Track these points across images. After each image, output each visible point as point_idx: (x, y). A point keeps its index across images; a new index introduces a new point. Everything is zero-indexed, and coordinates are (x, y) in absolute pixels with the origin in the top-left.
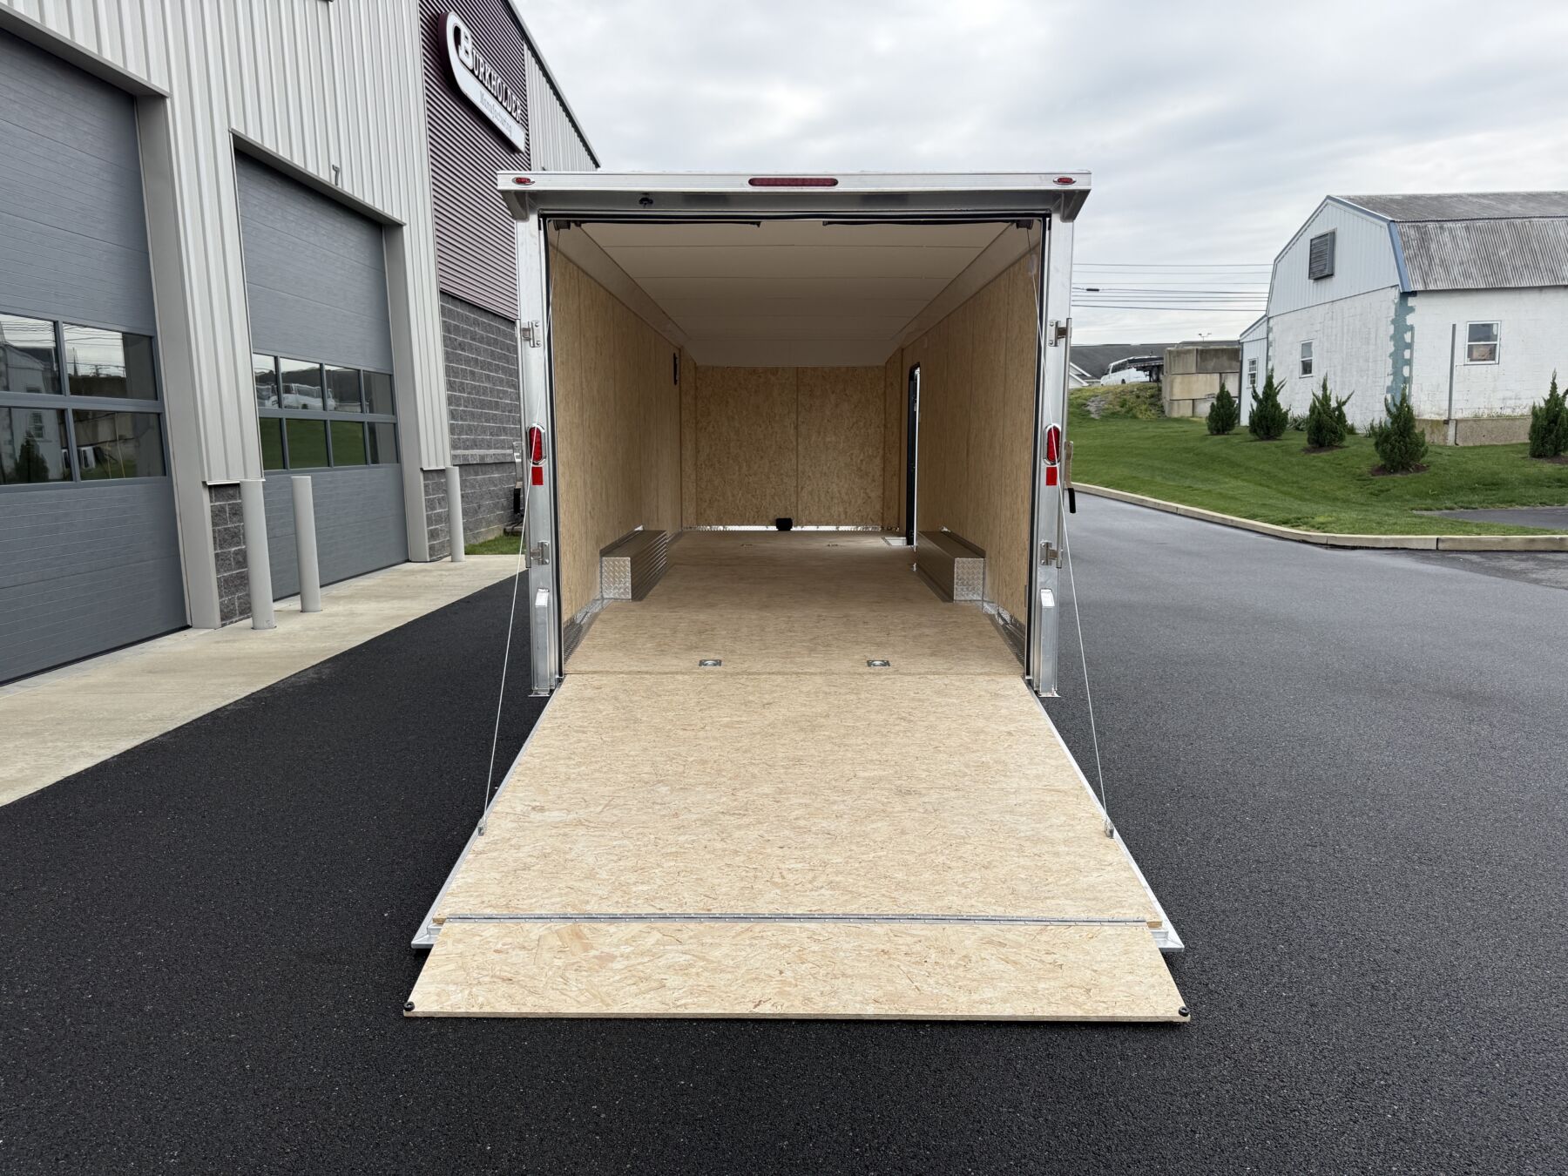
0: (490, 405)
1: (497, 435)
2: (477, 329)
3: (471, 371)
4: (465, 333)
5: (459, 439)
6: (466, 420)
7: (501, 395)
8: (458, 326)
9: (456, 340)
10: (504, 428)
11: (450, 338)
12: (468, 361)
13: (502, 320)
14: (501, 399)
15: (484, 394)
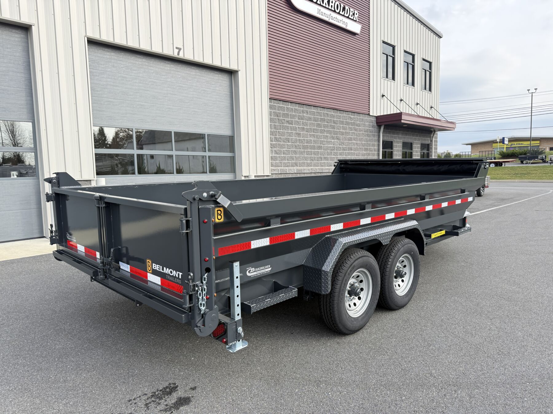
0: (314, 148)
1: (317, 160)
2: (305, 115)
3: (297, 133)
4: (293, 117)
5: (281, 163)
6: (287, 154)
7: (324, 143)
8: (287, 114)
9: (284, 120)
10: (325, 158)
11: (278, 119)
12: (295, 129)
13: (330, 110)
14: (323, 144)
15: (307, 143)
